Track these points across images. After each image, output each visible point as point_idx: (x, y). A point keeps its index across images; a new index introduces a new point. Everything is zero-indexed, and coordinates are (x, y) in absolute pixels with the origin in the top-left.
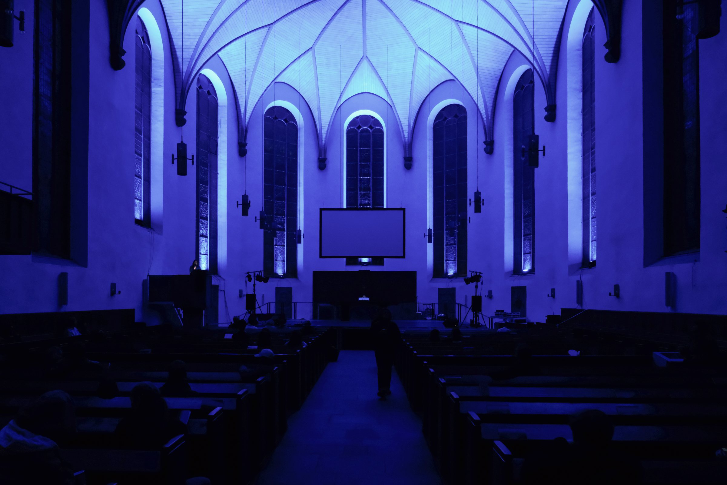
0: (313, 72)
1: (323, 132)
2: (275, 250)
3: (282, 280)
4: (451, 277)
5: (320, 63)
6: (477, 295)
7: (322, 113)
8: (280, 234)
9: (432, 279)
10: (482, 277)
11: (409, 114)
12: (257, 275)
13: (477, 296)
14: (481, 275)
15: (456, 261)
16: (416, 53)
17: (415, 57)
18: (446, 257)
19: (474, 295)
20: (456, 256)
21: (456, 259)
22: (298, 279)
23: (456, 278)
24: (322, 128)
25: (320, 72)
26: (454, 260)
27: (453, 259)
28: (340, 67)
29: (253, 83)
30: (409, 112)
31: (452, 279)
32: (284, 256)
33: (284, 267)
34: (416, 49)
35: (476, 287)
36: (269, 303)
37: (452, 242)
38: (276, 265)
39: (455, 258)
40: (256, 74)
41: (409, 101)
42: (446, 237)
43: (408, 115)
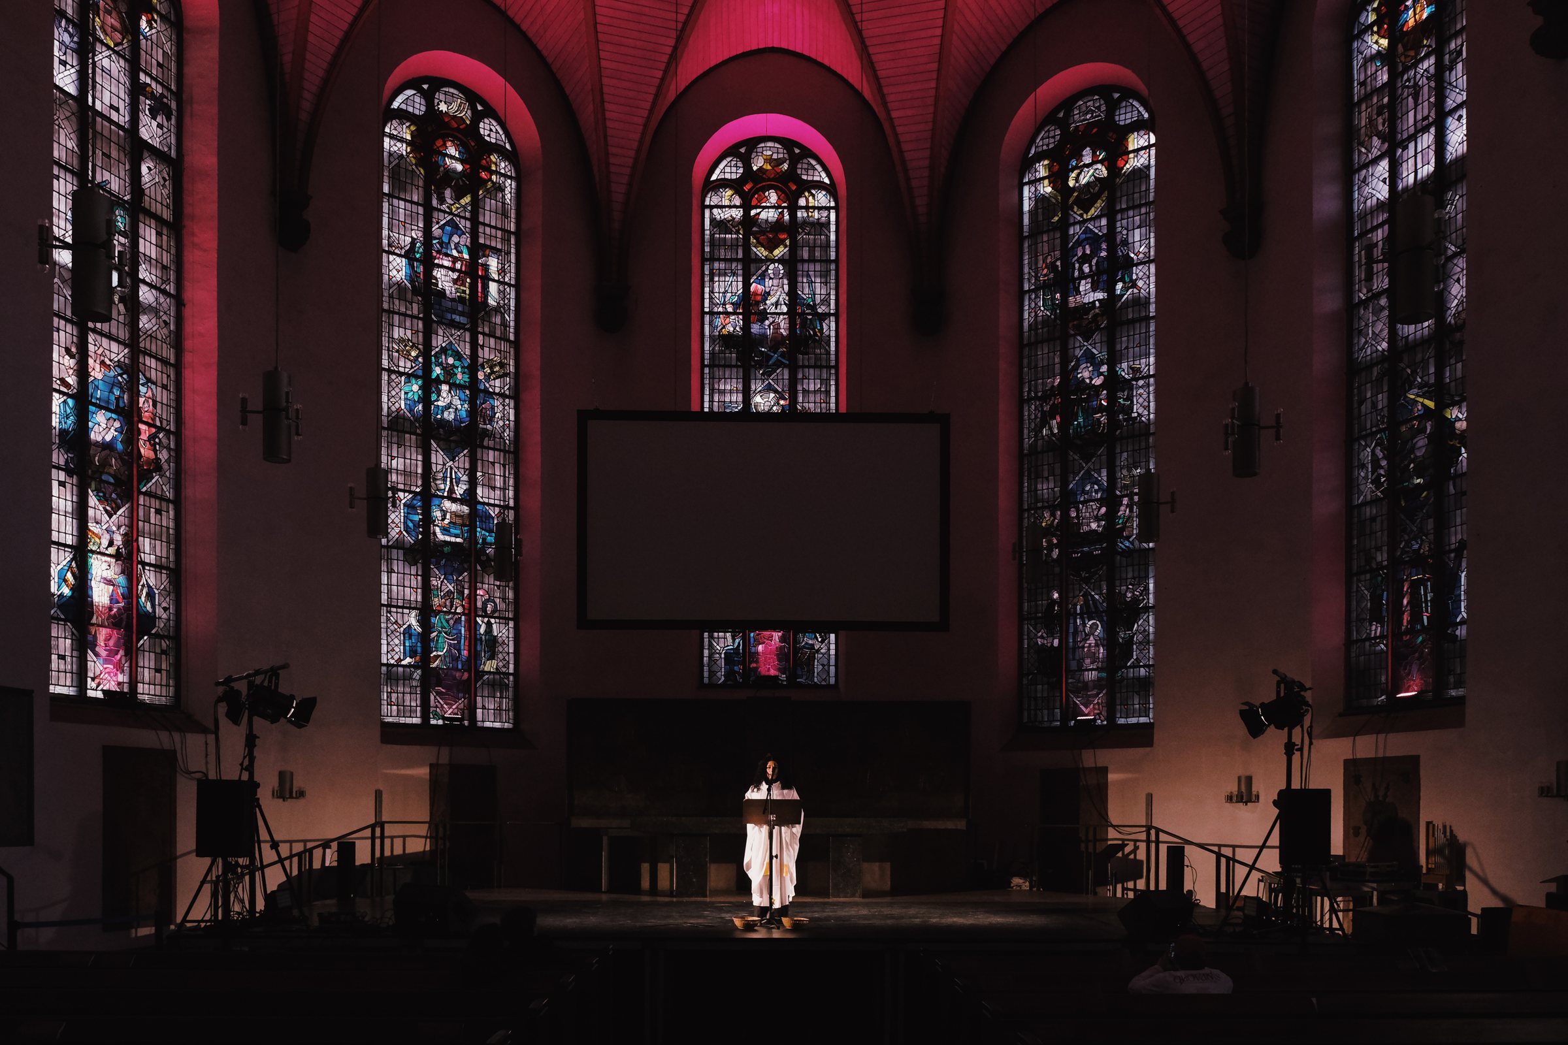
1: (615, 187)
7: (612, 110)
11: (935, 120)
19: (1295, 787)
24: (612, 169)
30: (935, 114)
35: (1290, 749)
41: (934, 66)
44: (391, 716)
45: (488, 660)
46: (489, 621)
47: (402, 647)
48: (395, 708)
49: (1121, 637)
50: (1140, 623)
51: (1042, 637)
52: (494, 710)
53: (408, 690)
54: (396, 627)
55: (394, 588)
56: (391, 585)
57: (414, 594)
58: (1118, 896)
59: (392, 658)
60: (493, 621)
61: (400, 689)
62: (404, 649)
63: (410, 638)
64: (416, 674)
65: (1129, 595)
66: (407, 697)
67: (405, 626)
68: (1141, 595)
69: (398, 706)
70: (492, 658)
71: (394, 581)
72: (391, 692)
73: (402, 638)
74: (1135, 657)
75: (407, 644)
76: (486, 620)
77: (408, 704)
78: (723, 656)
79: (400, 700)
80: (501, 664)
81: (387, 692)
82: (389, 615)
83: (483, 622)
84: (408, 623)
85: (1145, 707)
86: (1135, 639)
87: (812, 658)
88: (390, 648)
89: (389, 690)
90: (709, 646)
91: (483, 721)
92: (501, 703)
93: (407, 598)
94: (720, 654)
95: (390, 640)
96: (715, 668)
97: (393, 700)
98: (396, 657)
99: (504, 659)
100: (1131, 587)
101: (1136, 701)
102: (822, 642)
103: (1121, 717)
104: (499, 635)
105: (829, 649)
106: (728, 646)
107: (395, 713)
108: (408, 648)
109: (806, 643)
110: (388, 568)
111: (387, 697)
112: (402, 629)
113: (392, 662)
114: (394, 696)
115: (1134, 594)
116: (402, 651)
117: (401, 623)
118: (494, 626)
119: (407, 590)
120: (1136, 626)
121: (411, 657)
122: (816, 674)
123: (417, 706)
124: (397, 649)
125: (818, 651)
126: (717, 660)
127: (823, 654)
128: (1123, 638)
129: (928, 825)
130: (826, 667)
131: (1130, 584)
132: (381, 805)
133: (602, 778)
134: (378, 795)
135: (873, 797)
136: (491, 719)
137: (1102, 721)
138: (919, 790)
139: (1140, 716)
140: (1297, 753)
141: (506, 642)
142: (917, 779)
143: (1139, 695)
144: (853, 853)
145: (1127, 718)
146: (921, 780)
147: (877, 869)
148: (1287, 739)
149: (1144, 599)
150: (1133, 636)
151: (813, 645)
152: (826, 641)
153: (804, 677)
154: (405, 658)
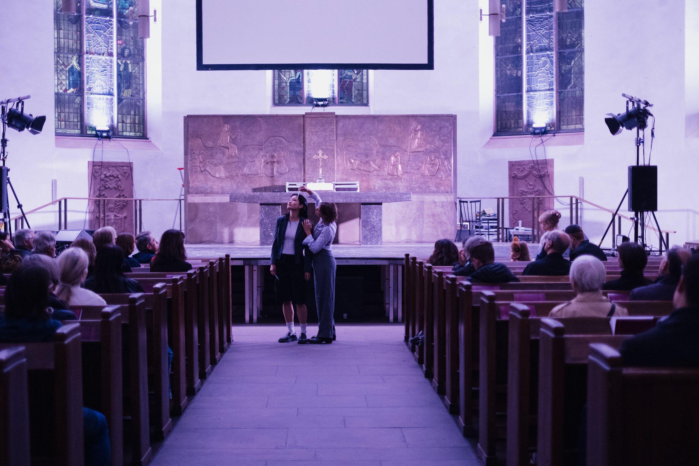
2: (88, 67)
3: (106, 142)
4: (543, 132)
6: (641, 163)
8: (98, 23)
9: (491, 139)
10: (651, 115)
12: (10, 109)
13: (641, 166)
14: (648, 108)
15: (554, 93)
18: (529, 82)
19: (635, 164)
20: (554, 79)
21: (554, 87)
22: (150, 142)
23: (554, 136)
26: (549, 90)
27: (545, 86)
31: (544, 138)
32: (111, 81)
33: (112, 109)
35: (639, 142)
36: (62, 199)
37: (545, 42)
38: (88, 104)
39: (551, 84)
42: (528, 31)
44: (61, 129)
45: (126, 89)
46: (126, 62)
47: (67, 81)
48: (63, 123)
49: (563, 70)
50: (576, 59)
51: (510, 70)
52: (130, 123)
53: (71, 110)
54: (63, 67)
55: (62, 40)
56: (60, 38)
57: (75, 44)
58: (535, 234)
59: (61, 89)
60: (128, 62)
61: (67, 110)
62: (69, 83)
63: (73, 74)
64: (77, 100)
65: (568, 40)
66: (72, 115)
67: (69, 67)
68: (576, 40)
69: (65, 121)
70: (128, 88)
71: (62, 35)
72: (60, 112)
73: (68, 75)
74: (573, 83)
75: (71, 79)
76: (124, 61)
77: (72, 120)
78: (288, 84)
79: (67, 117)
80: (134, 92)
81: (58, 112)
82: (58, 59)
83: (122, 62)
84: (71, 65)
85: (580, 118)
86: (573, 71)
87: (351, 84)
88: (59, 82)
89: (59, 111)
90: (278, 77)
91: (123, 132)
92: (135, 119)
93: (71, 46)
94: (286, 83)
95: (59, 76)
96: (283, 93)
97: (62, 117)
98: (64, 88)
99: (136, 88)
100: (569, 35)
101: (574, 114)
102: (357, 74)
103: (564, 125)
104: (133, 71)
105: (362, 79)
106: (292, 77)
107: (63, 127)
108: (71, 82)
109: (347, 75)
110: (57, 27)
111: (58, 115)
112: (67, 69)
113: (61, 91)
114: (62, 115)
115: (571, 39)
116: (68, 84)
117: (66, 64)
118: (130, 66)
119: (71, 42)
120: (573, 62)
121: (74, 88)
122: (353, 97)
123: (78, 122)
124: (64, 83)
125: (355, 80)
126: (284, 87)
127: (358, 82)
128: (565, 70)
129: (428, 198)
130: (360, 92)
131: (570, 33)
132: (56, 190)
133: (208, 169)
134: (54, 184)
135: (391, 179)
136: (128, 129)
137: (551, 127)
138: (423, 175)
139: (576, 124)
140: (642, 144)
141: (138, 76)
142: (421, 167)
143: (576, 109)
144: (376, 215)
145: (568, 125)
146: (423, 168)
147: (394, 228)
148: (636, 136)
149: (579, 43)
150: (571, 69)
151: (351, 76)
152: (360, 74)
153: (346, 99)
154: (69, 89)
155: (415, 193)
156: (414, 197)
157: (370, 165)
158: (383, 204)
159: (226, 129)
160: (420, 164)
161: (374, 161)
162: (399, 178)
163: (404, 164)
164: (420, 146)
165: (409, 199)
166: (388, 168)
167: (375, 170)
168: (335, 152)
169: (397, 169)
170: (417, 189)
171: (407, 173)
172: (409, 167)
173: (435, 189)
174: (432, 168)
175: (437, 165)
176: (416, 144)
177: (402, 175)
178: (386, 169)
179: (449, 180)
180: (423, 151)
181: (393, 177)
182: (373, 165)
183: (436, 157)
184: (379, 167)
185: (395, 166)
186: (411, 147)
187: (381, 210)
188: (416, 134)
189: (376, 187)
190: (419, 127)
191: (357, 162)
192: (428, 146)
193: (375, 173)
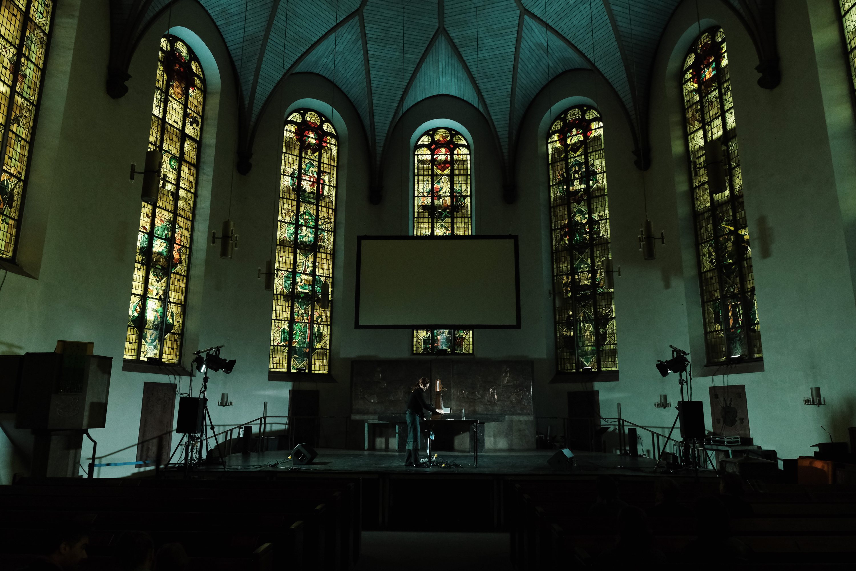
0: (362, 52)
1: (378, 148)
5: (371, 36)
7: (377, 119)
9: (555, 377)
10: (687, 361)
11: (510, 119)
12: (212, 355)
14: (686, 357)
16: (521, 20)
17: (520, 27)
22: (332, 377)
24: (377, 141)
25: (372, 53)
28: (402, 45)
29: (264, 59)
30: (510, 117)
34: (520, 12)
35: (682, 382)
40: (269, 44)
41: (509, 99)
43: (508, 122)
44: (273, 369)
45: (318, 343)
47: (280, 338)
48: (276, 364)
51: (565, 331)
52: (320, 365)
53: (281, 357)
54: (278, 329)
56: (277, 311)
57: (287, 315)
60: (321, 326)
61: (278, 356)
62: (281, 339)
63: (284, 334)
64: (286, 349)
65: (604, 312)
66: (281, 360)
67: (282, 329)
68: (609, 312)
70: (320, 342)
71: (278, 309)
72: (274, 358)
73: (280, 334)
74: (608, 340)
75: (282, 336)
76: (318, 325)
77: (282, 363)
78: (422, 341)
79: (278, 361)
80: (323, 345)
81: (272, 358)
82: (275, 324)
83: (316, 326)
84: (283, 327)
85: (614, 363)
87: (462, 341)
88: (275, 338)
90: (416, 336)
91: (315, 371)
92: (323, 362)
93: (284, 316)
95: (275, 334)
96: (419, 346)
97: (275, 361)
98: (277, 342)
99: (325, 343)
101: (610, 360)
102: (466, 334)
103: (603, 368)
104: (323, 332)
105: (469, 337)
106: (424, 336)
107: (275, 367)
108: (283, 338)
109: (459, 335)
110: (276, 304)
111: (272, 360)
112: (281, 330)
113: (275, 344)
115: (606, 312)
117: (280, 327)
118: (321, 328)
119: (284, 313)
120: (608, 326)
121: (284, 342)
122: (464, 349)
123: (285, 364)
124: (278, 339)
125: (465, 338)
126: (420, 343)
127: (467, 340)
128: (602, 332)
129: (516, 418)
130: (468, 345)
131: (604, 308)
132: (266, 409)
133: (366, 396)
134: (266, 404)
135: (490, 405)
136: (318, 369)
137: (595, 369)
138: (511, 402)
139: (612, 367)
140: (685, 384)
141: (326, 335)
142: (510, 396)
143: (611, 357)
144: (480, 432)
145: (606, 368)
146: (512, 397)
147: (492, 439)
148: (679, 378)
149: (611, 314)
150: (607, 331)
151: (462, 336)
152: (468, 334)
153: (459, 350)
154: (281, 342)
155: (507, 414)
156: (506, 417)
157: (476, 395)
158: (485, 423)
159: (379, 370)
160: (510, 395)
161: (478, 392)
162: (495, 404)
163: (498, 394)
164: (509, 382)
165: (503, 420)
166: (487, 397)
167: (479, 398)
168: (452, 385)
169: (494, 397)
170: (508, 412)
171: (501, 400)
172: (502, 397)
173: (520, 412)
174: (518, 397)
175: (521, 395)
176: (506, 380)
177: (497, 401)
178: (486, 398)
179: (530, 405)
180: (511, 386)
181: (492, 403)
182: (478, 395)
183: (520, 390)
184: (482, 396)
185: (493, 395)
186: (503, 382)
187: (484, 427)
188: (506, 374)
189: (480, 410)
190: (508, 369)
191: (467, 393)
192: (515, 382)
193: (479, 400)
